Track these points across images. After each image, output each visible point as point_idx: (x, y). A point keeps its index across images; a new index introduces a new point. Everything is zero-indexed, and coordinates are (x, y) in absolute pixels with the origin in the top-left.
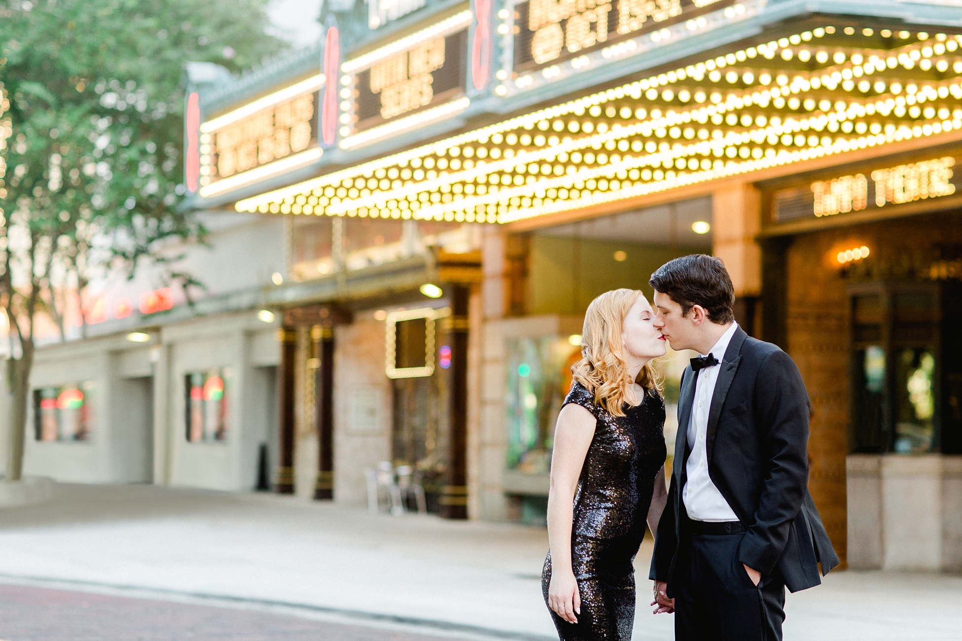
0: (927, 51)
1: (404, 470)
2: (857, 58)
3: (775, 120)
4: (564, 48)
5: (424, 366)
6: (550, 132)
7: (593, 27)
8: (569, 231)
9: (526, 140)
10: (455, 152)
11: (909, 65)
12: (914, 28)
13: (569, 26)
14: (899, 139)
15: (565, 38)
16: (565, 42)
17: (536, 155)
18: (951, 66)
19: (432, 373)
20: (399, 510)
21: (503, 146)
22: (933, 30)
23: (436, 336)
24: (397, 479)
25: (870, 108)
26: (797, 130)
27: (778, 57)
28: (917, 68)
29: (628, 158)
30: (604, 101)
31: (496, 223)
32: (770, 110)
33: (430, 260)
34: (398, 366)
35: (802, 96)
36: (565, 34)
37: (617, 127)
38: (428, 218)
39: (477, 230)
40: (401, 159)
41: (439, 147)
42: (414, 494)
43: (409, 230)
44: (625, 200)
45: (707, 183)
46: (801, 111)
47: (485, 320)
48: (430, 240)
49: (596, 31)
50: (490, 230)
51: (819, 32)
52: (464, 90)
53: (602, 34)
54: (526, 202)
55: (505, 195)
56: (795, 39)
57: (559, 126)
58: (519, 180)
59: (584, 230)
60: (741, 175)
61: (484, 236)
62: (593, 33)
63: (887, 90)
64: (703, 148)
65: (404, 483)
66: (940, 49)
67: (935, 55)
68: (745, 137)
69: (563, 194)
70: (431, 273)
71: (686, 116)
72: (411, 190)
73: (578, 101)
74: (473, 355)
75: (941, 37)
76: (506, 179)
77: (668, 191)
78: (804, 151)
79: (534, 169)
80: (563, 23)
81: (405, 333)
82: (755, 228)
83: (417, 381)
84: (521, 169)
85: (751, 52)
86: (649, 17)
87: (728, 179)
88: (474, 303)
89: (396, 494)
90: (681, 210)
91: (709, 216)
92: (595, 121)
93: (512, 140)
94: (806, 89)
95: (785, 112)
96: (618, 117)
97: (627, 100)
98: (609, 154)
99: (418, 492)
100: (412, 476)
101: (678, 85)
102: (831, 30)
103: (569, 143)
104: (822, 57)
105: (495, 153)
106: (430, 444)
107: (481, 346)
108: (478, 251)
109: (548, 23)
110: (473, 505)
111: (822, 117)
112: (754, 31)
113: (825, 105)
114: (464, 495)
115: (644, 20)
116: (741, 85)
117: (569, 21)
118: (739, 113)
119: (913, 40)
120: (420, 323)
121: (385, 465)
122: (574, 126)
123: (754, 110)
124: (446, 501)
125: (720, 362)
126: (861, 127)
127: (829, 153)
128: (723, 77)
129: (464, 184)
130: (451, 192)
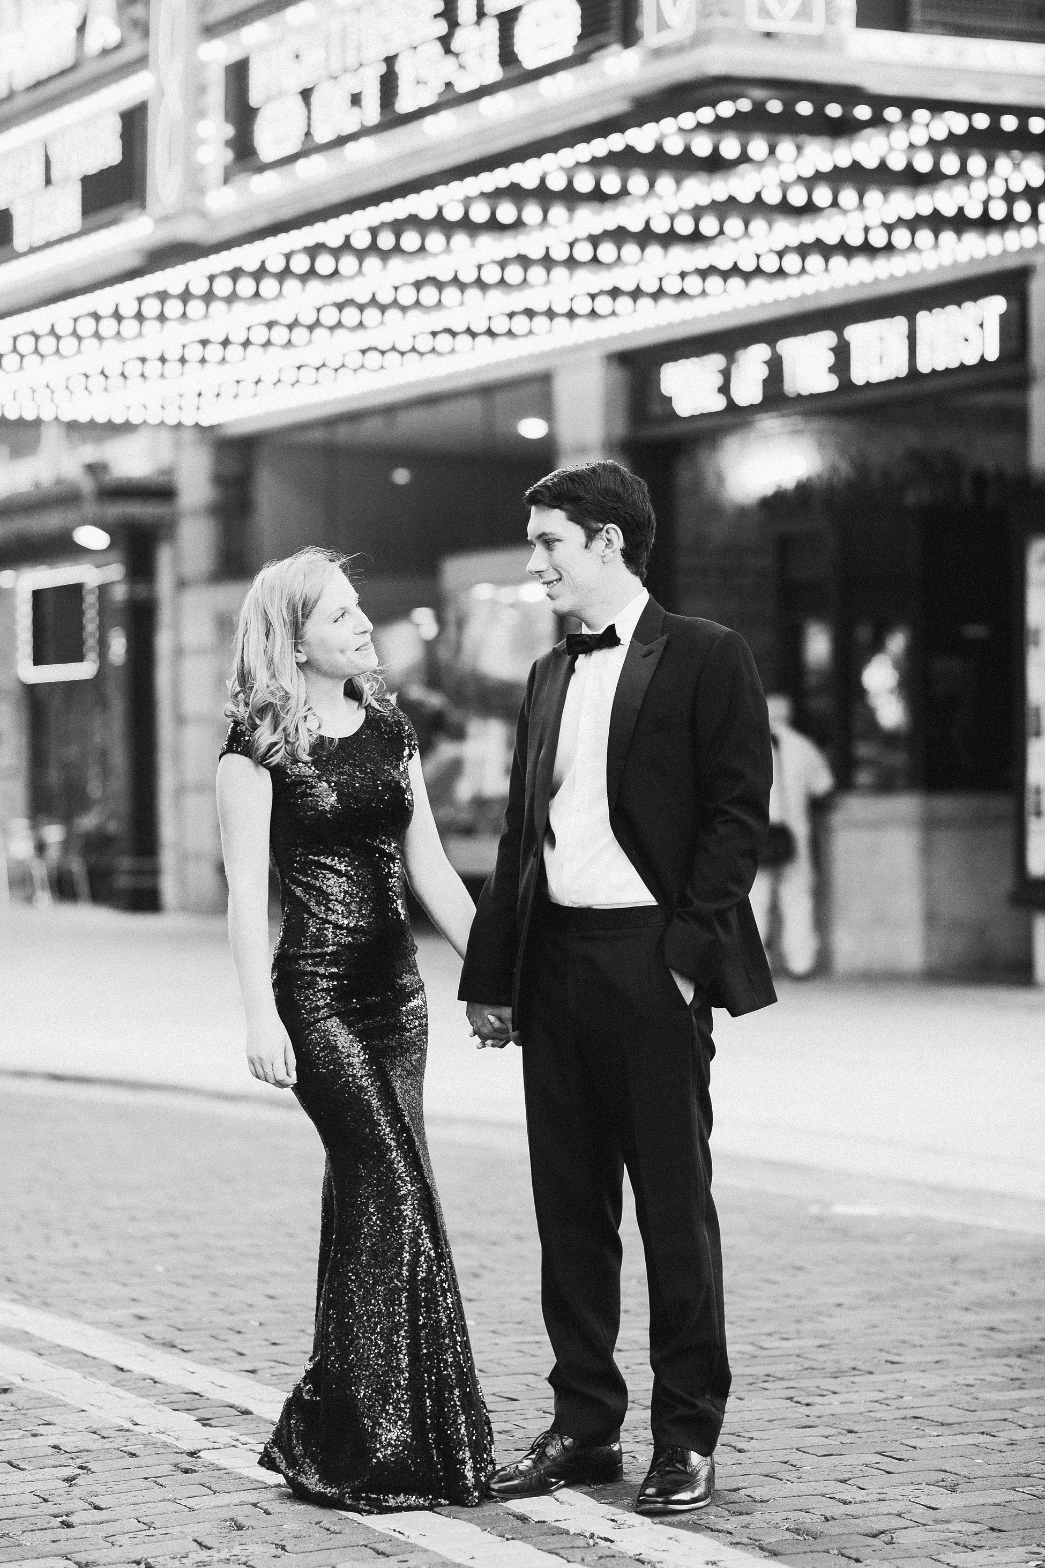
0: (899, 138)
1: (54, 833)
2: (786, 147)
3: (654, 250)
4: (308, 134)
5: (82, 661)
6: (286, 273)
7: (356, 100)
8: (318, 435)
9: (246, 286)
10: (128, 309)
11: (870, 163)
12: (879, 102)
13: (315, 99)
14: (854, 281)
15: (309, 118)
16: (309, 126)
17: (263, 312)
18: (937, 164)
19: (95, 673)
20: (44, 898)
21: (209, 297)
22: (908, 105)
23: (101, 613)
24: (41, 848)
25: (807, 231)
26: (689, 268)
27: (659, 148)
28: (883, 165)
29: (414, 314)
30: (375, 223)
31: (197, 425)
32: (646, 237)
33: (87, 485)
34: (39, 659)
35: (697, 213)
36: (309, 111)
37: (396, 263)
38: (84, 418)
39: (165, 438)
40: (39, 319)
41: (103, 300)
42: (70, 873)
43: (51, 438)
44: (409, 385)
45: (543, 355)
46: (696, 238)
47: (181, 584)
48: (89, 453)
49: (360, 107)
50: (188, 436)
51: (726, 109)
52: (143, 205)
53: (371, 112)
54: (247, 388)
55: (212, 377)
56: (687, 119)
57: (300, 264)
58: (234, 351)
59: (343, 433)
60: (599, 342)
61: (177, 445)
62: (356, 110)
63: (835, 204)
64: (536, 299)
65: (53, 853)
66: (919, 136)
67: (912, 146)
68: (605, 280)
69: (308, 375)
70: (90, 508)
71: (509, 246)
72: (54, 370)
73: (332, 222)
74: (164, 642)
75: (921, 115)
76: (214, 352)
77: (479, 370)
78: (698, 301)
79: (259, 335)
80: (306, 94)
81: (49, 606)
82: (620, 429)
83: (70, 687)
84: (238, 337)
85: (616, 142)
86: (449, 85)
87: (577, 348)
88: (165, 558)
89: (40, 871)
90: (500, 399)
91: (546, 410)
92: (361, 255)
93: (223, 287)
94: (705, 201)
95: (670, 239)
96: (397, 249)
97: (413, 221)
98: (383, 308)
99: (77, 866)
100: (66, 845)
101: (496, 196)
102: (745, 105)
103: (318, 291)
104: (730, 148)
105: (196, 308)
106: (94, 788)
107: (177, 627)
108: (169, 472)
109: (280, 94)
110: (169, 887)
111: (730, 246)
112: (619, 107)
113: (734, 225)
114: (154, 872)
115: (442, 88)
116: (598, 196)
117: (315, 89)
118: (595, 241)
119: (877, 121)
120: (74, 592)
121: (20, 826)
122: (325, 264)
123: (619, 235)
124: (123, 882)
126: (792, 263)
127: (741, 305)
128: (570, 183)
129: (143, 360)
130: (123, 374)
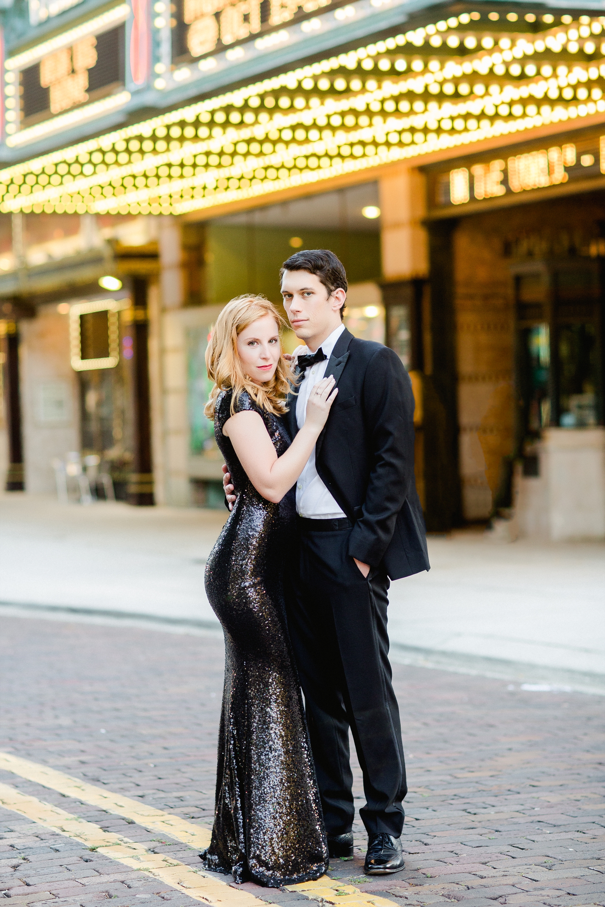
0: (573, 34)
1: (93, 460)
2: (505, 42)
3: (433, 105)
4: (219, 40)
5: (108, 357)
6: (211, 124)
7: (246, 18)
8: (243, 219)
9: (189, 132)
10: (121, 146)
11: (557, 48)
12: (558, 12)
13: (222, 18)
14: (556, 120)
15: (219, 30)
16: (219, 34)
17: (201, 147)
18: (598, 49)
19: (117, 364)
20: (87, 498)
21: (168, 138)
22: (576, 14)
23: (120, 328)
24: (85, 469)
25: (524, 91)
26: (455, 114)
27: (427, 43)
28: (564, 50)
29: (293, 146)
30: (261, 91)
31: (171, 214)
32: (426, 96)
33: (107, 252)
34: (83, 357)
35: (456, 81)
36: (219, 26)
37: (278, 116)
38: (103, 211)
39: (153, 223)
40: (69, 154)
41: (105, 141)
42: (102, 484)
43: (87, 224)
44: (295, 188)
45: (373, 169)
46: (457, 96)
47: (163, 310)
48: (108, 233)
49: (249, 22)
50: (167, 222)
51: (465, 18)
52: (124, 84)
53: (255, 25)
54: (199, 191)
55: (176, 186)
56: (442, 25)
57: (220, 117)
58: (188, 171)
59: (258, 218)
60: (406, 160)
61: (160, 227)
62: (246, 24)
63: (538, 73)
64: (365, 135)
65: (92, 473)
66: (585, 32)
67: (580, 38)
68: (405, 123)
69: (234, 183)
70: (110, 265)
71: (345, 104)
72: (82, 184)
73: (236, 92)
74: (153, 345)
75: (585, 19)
76: (176, 171)
77: (336, 178)
78: (464, 134)
79: (201, 160)
80: (217, 15)
81: (89, 325)
82: (421, 212)
83: (103, 373)
84: (189, 161)
85: (400, 40)
86: (300, 8)
87: (394, 164)
88: (153, 295)
89: (85, 484)
90: (350, 196)
91: (376, 201)
92: (257, 111)
93: (176, 132)
94: (459, 74)
95: (441, 97)
96: (277, 108)
97: (283, 91)
98: (274, 143)
99: (106, 481)
100: (100, 467)
101: (333, 74)
102: (476, 16)
103: (233, 134)
104: (470, 42)
105: (161, 145)
106: (117, 432)
107: (161, 337)
108: (154, 243)
109: (202, 15)
110: (159, 492)
111: (478, 101)
112: (399, 19)
113: (479, 89)
114: (150, 483)
115: (295, 10)
116: (393, 73)
117: (222, 12)
118: (397, 99)
119: (558, 23)
120: (103, 315)
121: (73, 456)
122: (235, 117)
123: (410, 96)
124: (133, 489)
125: (328, 357)
126: (517, 110)
127: (489, 136)
128: (376, 65)
129: (134, 177)
130: (122, 185)
